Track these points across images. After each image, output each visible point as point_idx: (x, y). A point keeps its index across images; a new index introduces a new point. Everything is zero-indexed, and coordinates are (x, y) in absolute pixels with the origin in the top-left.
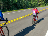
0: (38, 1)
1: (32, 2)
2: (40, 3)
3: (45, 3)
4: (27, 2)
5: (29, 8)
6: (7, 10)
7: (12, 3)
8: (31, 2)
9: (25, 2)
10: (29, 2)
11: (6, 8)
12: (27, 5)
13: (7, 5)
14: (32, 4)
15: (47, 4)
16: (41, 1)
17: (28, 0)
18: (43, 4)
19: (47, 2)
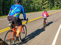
0: (42, 4)
1: (35, 4)
2: (45, 6)
3: (51, 6)
4: (28, 5)
5: (30, 12)
6: (3, 14)
7: (9, 5)
8: (33, 5)
9: (26, 4)
10: (31, 5)
11: (1, 12)
12: (28, 9)
13: (3, 8)
14: (34, 8)
15: (53, 8)
16: (45, 4)
17: (30, 2)
18: (48, 8)
19: (53, 5)
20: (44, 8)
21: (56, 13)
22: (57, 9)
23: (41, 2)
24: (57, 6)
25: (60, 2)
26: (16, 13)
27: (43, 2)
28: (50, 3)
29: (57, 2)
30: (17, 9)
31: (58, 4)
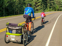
0: (35, 5)
2: (38, 8)
3: (44, 8)
4: (21, 6)
7: (1, 7)
8: (26, 6)
9: (19, 6)
10: (24, 6)
15: (46, 9)
16: (38, 6)
17: (23, 4)
18: (41, 9)
19: (46, 7)
20: (37, 10)
21: (49, 15)
22: (50, 11)
23: (34, 4)
24: (50, 8)
25: (53, 4)
26: (29, 13)
27: (36, 4)
28: (43, 4)
29: (50, 4)
30: (29, 10)
31: (51, 6)
